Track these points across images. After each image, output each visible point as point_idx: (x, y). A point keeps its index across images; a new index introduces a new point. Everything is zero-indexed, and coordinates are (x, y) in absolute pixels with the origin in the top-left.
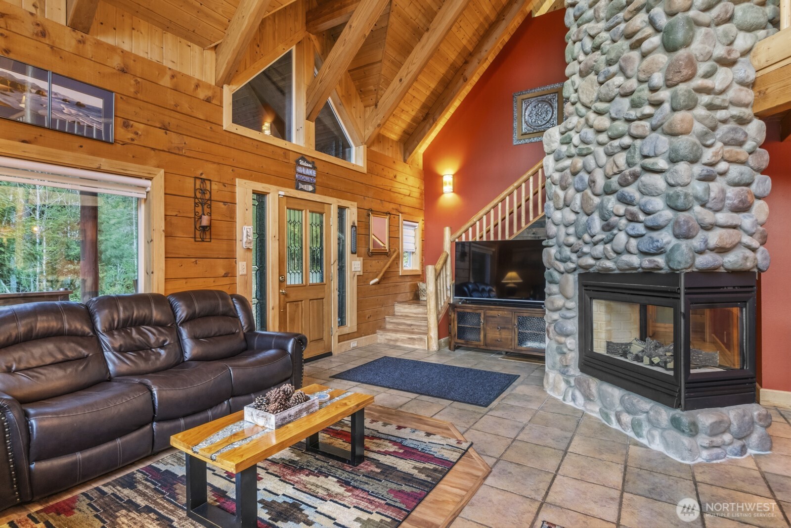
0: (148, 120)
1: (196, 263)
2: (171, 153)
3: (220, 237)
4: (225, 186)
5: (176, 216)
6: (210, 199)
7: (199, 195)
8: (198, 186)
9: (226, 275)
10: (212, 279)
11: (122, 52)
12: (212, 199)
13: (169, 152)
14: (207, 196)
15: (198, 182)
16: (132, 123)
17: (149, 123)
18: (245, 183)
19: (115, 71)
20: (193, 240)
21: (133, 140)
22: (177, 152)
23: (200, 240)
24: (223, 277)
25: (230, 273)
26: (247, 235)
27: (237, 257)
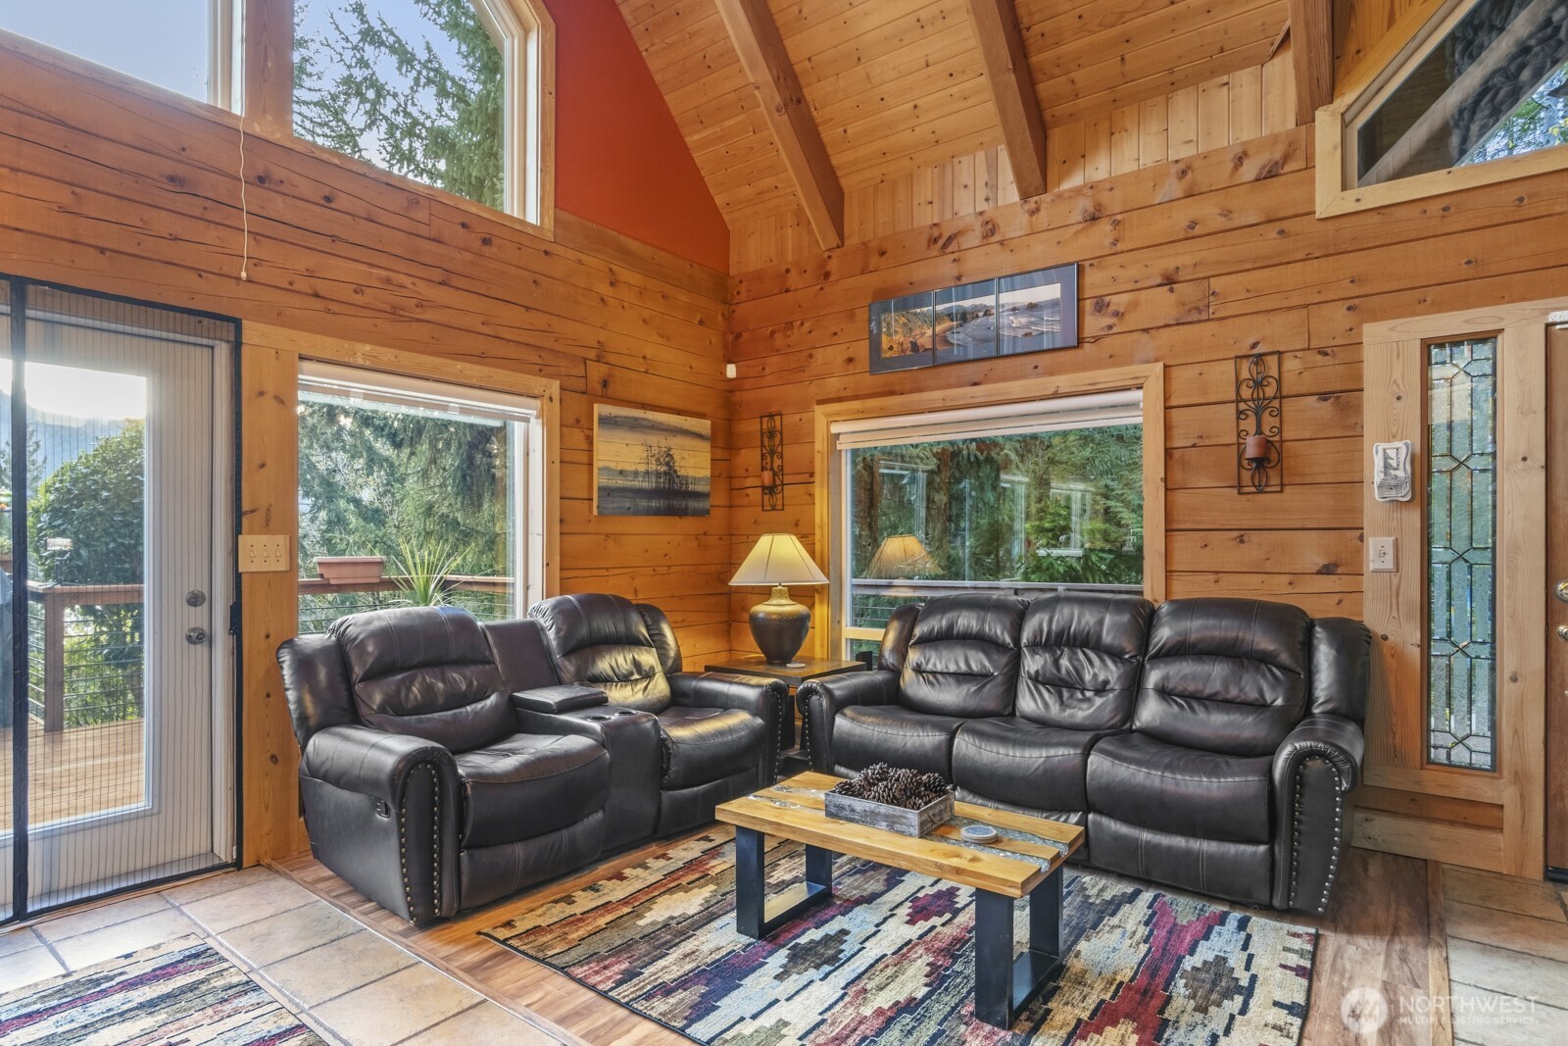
0: (1136, 282)
1: (1242, 541)
2: (1183, 324)
3: (1308, 480)
4: (1326, 354)
5: (1194, 446)
6: (1280, 396)
7: (1246, 393)
8: (1245, 374)
9: (1327, 570)
10: (1286, 579)
11: (1092, 187)
12: (1284, 393)
13: (1178, 324)
14: (1270, 391)
15: (1245, 365)
16: (1107, 299)
17: (1138, 286)
18: (1391, 329)
19: (1080, 226)
20: (1235, 491)
21: (1110, 327)
22: (1195, 317)
23: (1253, 489)
24: (1319, 573)
25: (1341, 566)
26: (1387, 466)
27: (1366, 525)
